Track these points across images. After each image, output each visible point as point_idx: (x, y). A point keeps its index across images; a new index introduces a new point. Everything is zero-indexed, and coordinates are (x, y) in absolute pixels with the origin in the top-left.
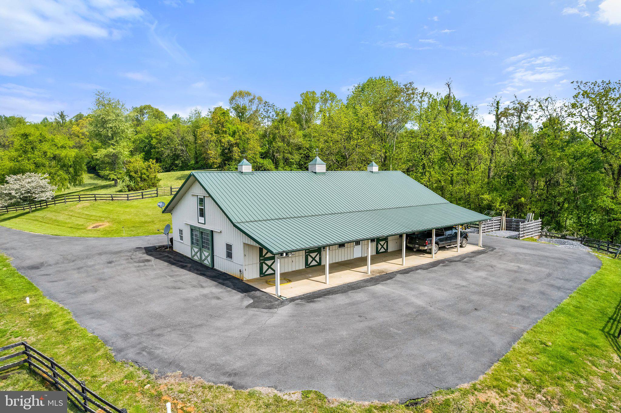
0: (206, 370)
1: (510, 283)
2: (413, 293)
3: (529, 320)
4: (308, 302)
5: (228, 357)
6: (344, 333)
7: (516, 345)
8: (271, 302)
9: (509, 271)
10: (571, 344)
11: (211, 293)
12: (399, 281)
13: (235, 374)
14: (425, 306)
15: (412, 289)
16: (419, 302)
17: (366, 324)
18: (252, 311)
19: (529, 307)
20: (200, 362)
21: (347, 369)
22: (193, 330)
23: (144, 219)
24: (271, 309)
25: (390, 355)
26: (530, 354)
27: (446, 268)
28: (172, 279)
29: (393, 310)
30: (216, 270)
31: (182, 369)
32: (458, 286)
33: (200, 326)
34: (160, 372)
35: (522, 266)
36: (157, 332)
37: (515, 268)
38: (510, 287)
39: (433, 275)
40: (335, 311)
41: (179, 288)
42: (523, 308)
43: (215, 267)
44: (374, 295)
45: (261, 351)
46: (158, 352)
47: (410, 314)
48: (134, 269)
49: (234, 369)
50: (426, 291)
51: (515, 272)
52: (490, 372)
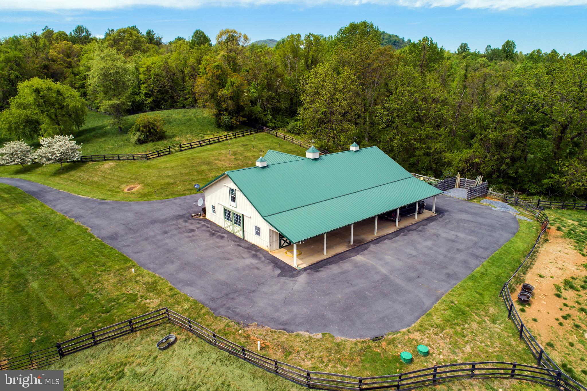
0: (269, 322)
1: (447, 253)
2: (381, 263)
3: (449, 286)
4: (315, 272)
5: (278, 314)
6: (340, 296)
7: (437, 304)
8: (292, 272)
9: (449, 240)
10: (469, 302)
11: (252, 263)
12: (372, 252)
13: (285, 324)
14: (388, 274)
15: (380, 259)
16: (384, 271)
17: (352, 289)
18: (282, 279)
19: (452, 274)
20: (264, 317)
21: (343, 320)
22: (251, 294)
23: (168, 181)
24: (293, 277)
25: (366, 311)
26: (443, 310)
27: (406, 237)
28: (219, 250)
29: (367, 278)
30: (247, 241)
31: (255, 321)
32: (411, 256)
33: (254, 291)
34: (244, 323)
35: (459, 235)
36: (231, 296)
37: (453, 237)
38: (445, 256)
39: (394, 245)
40: (333, 279)
41: (228, 259)
42: (448, 275)
43: (246, 238)
44: (356, 265)
45: (296, 309)
46: (237, 310)
47: (378, 281)
48: (187, 240)
49: (284, 321)
50: (389, 261)
51: (453, 241)
52: (419, 321)
